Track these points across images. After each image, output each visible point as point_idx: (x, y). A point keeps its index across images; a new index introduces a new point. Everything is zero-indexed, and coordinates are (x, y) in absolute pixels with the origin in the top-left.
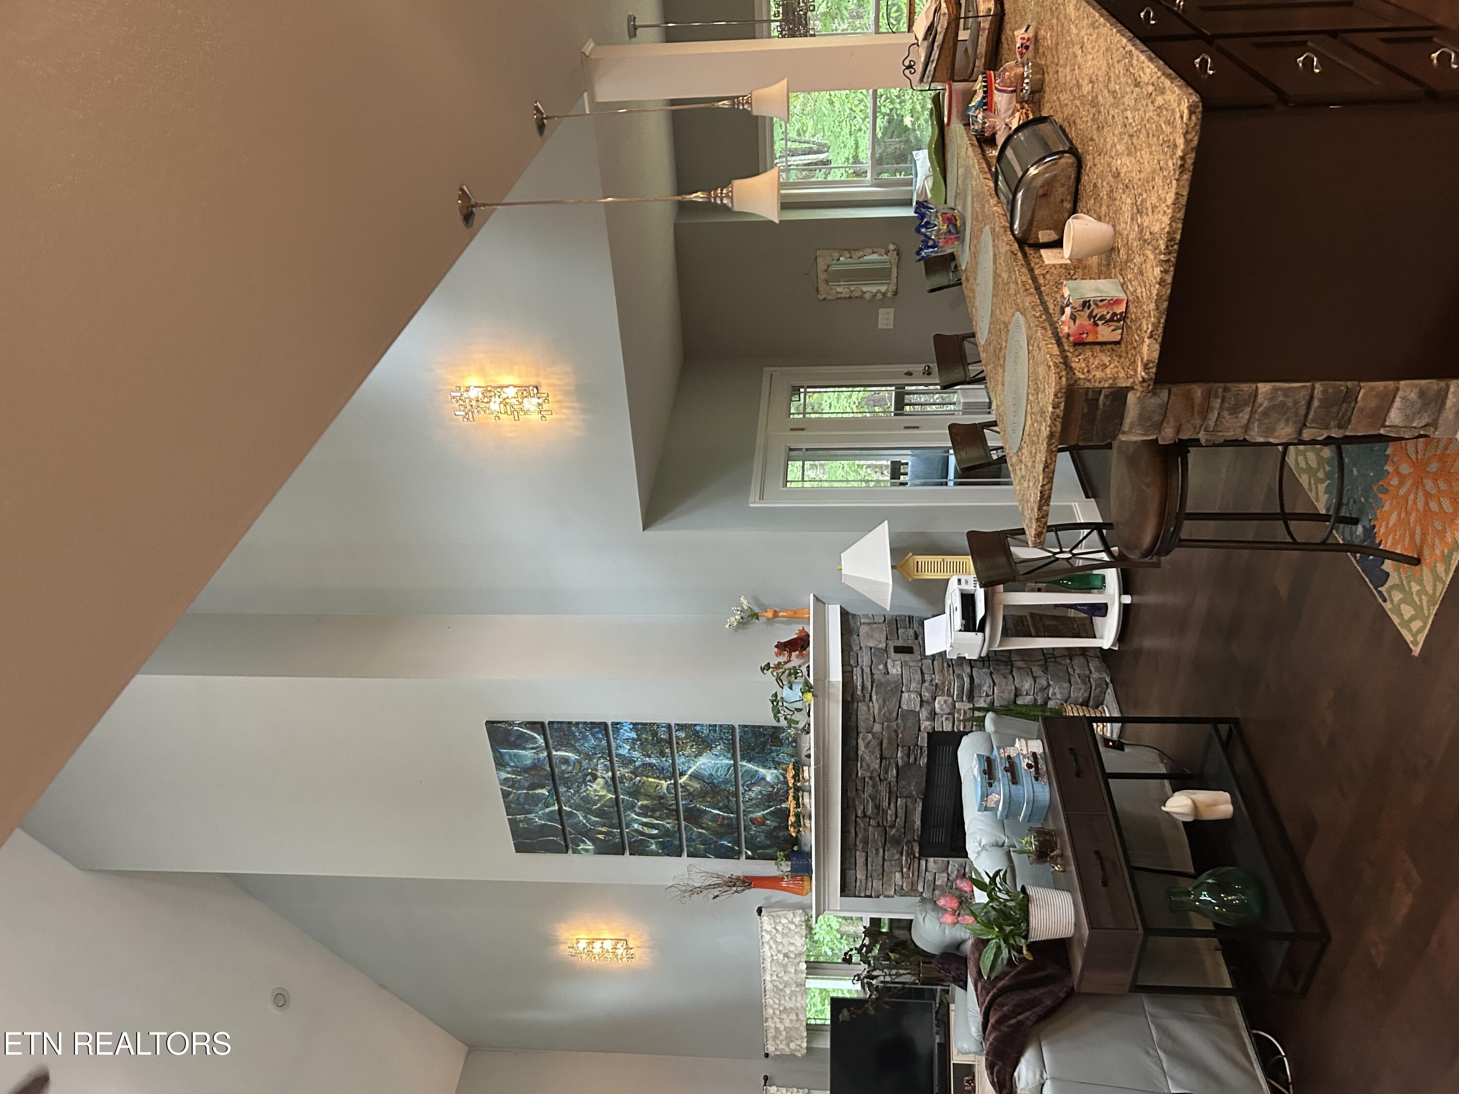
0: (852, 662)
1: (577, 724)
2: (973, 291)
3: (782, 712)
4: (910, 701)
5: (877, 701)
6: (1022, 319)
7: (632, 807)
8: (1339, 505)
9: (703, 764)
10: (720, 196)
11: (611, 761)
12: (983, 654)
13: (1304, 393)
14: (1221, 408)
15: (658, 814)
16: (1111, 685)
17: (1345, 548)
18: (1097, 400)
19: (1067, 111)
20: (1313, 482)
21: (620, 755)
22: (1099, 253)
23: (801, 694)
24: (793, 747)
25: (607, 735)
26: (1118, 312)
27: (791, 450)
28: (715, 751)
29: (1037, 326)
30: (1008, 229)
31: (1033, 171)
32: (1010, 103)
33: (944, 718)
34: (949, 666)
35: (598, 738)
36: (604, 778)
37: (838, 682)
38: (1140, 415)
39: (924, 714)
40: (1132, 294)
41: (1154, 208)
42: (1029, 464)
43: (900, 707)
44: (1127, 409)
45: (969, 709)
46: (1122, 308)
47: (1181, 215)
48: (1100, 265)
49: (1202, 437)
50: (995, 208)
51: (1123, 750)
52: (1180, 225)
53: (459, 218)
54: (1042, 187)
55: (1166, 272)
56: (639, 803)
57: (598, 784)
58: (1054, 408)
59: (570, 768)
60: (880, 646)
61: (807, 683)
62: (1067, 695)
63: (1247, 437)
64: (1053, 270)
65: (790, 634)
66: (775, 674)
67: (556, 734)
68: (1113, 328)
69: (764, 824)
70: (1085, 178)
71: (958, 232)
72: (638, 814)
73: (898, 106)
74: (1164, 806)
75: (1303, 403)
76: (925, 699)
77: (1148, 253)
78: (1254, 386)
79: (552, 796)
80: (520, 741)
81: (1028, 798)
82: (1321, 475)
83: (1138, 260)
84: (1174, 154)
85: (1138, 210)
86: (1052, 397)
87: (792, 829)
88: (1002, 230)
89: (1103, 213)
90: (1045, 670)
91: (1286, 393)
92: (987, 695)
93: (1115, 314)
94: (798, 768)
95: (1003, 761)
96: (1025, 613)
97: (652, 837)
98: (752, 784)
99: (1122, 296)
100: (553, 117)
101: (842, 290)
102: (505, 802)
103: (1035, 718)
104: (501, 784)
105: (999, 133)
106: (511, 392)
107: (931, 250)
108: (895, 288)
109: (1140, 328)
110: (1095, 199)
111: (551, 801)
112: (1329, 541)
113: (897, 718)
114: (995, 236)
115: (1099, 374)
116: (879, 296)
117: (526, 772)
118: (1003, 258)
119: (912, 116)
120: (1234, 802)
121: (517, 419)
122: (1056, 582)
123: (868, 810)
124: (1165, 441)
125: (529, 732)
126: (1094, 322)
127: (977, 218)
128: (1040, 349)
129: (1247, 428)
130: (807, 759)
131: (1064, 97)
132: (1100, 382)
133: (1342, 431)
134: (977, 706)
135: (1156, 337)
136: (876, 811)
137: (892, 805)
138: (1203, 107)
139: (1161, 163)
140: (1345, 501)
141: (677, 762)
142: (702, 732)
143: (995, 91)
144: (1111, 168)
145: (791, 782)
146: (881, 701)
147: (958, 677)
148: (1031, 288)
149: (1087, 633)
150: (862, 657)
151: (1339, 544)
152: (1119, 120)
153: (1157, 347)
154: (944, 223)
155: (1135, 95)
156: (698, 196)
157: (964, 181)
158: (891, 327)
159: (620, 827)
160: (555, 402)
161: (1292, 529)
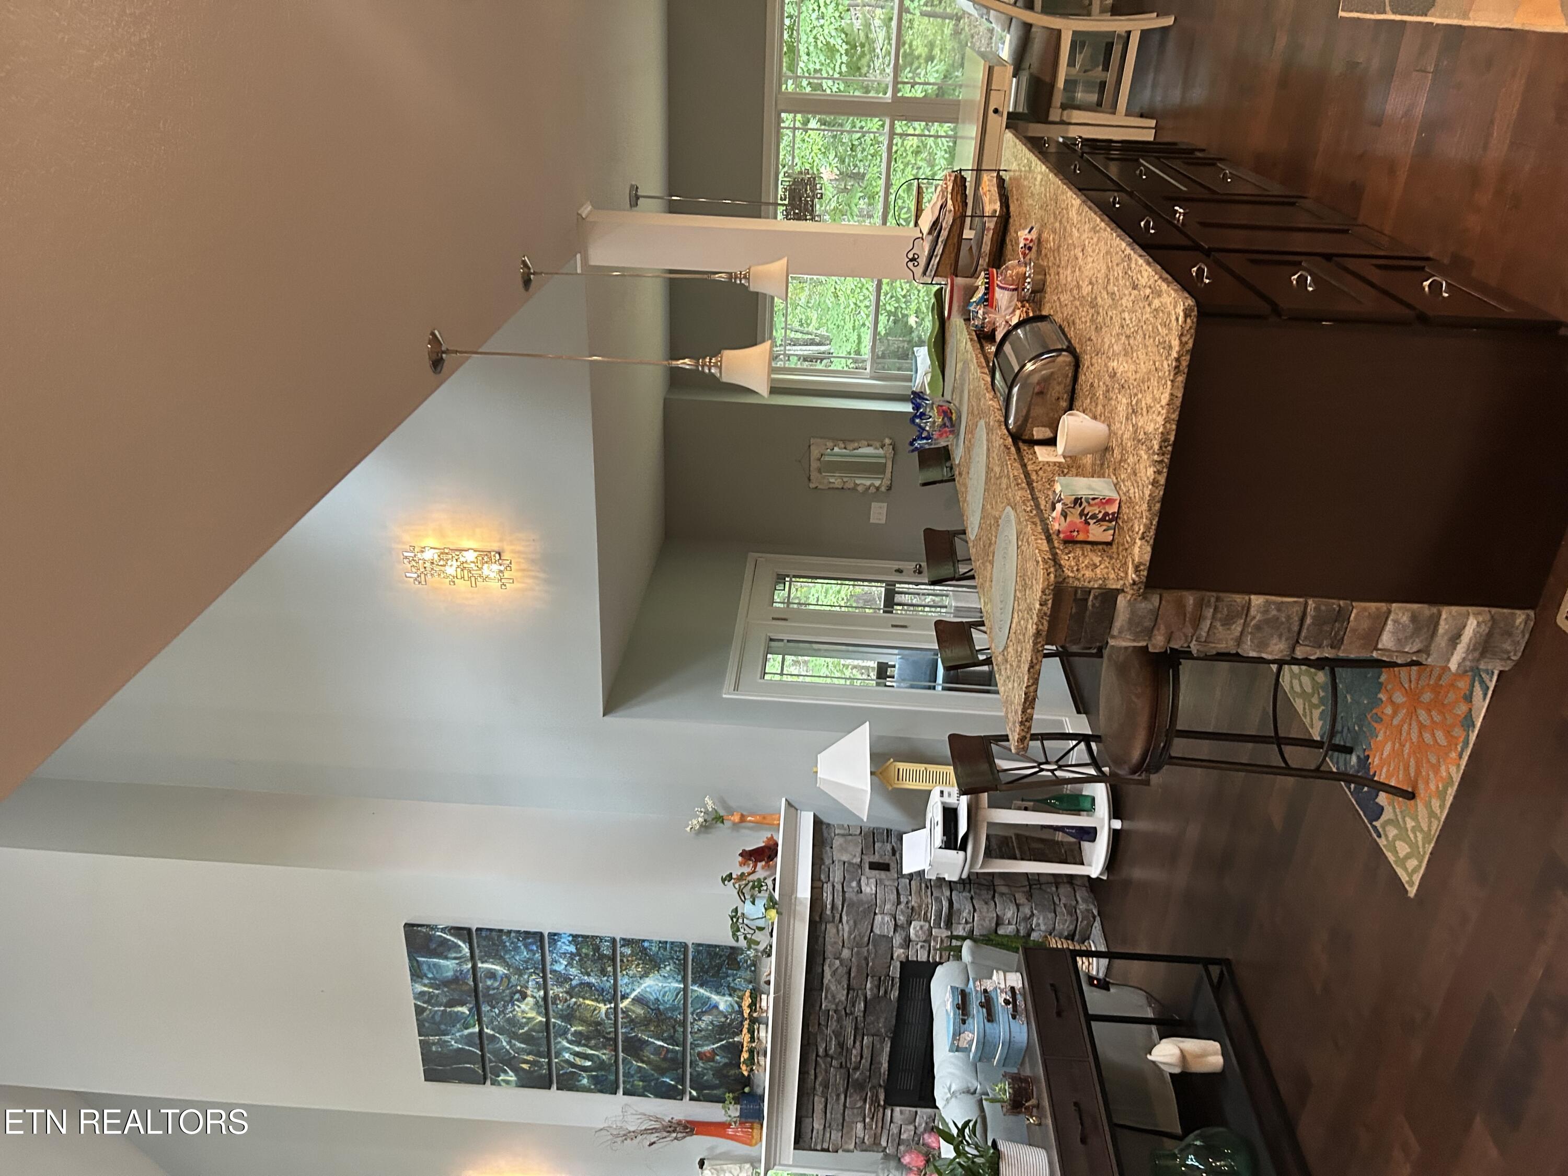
0: (823, 877)
1: (510, 932)
2: (965, 485)
3: (742, 930)
4: (883, 924)
5: (847, 922)
6: (1012, 513)
7: (564, 1033)
8: (1333, 733)
9: (649, 986)
10: (709, 366)
11: (544, 978)
12: (964, 876)
13: (1296, 611)
14: (1213, 617)
15: (593, 1042)
16: (1098, 919)
17: (1338, 776)
18: (1086, 600)
19: (1067, 311)
20: (1307, 707)
21: (555, 971)
22: (1093, 452)
23: (763, 910)
24: (751, 971)
25: (542, 948)
26: (1110, 512)
27: (771, 640)
28: (664, 972)
29: (1027, 521)
30: (1003, 424)
31: (1029, 367)
32: (1011, 301)
33: (919, 946)
34: (927, 887)
35: (532, 950)
36: (535, 997)
37: (806, 899)
38: (1130, 619)
39: (898, 940)
40: (1125, 494)
41: (1149, 408)
42: (1015, 664)
43: (872, 931)
44: (1116, 613)
45: (947, 937)
46: (1113, 509)
47: (1175, 416)
48: (1093, 464)
49: (1194, 648)
50: (992, 404)
51: (1108, 990)
52: (1174, 427)
53: (427, 363)
54: (1038, 383)
55: (1159, 472)
56: (573, 1029)
57: (527, 1004)
58: (1041, 605)
59: (496, 984)
60: (854, 861)
61: (771, 898)
62: (1051, 927)
63: (1240, 651)
64: (1046, 467)
65: (757, 841)
66: (737, 886)
67: (485, 943)
68: (1104, 528)
69: (713, 1060)
70: (1082, 378)
71: (953, 425)
72: (570, 1042)
73: (904, 306)
74: (1150, 1054)
75: (1296, 619)
76: (899, 923)
77: (1142, 453)
78: (1247, 598)
79: (473, 1016)
80: (442, 949)
81: (1004, 1038)
82: (1315, 700)
83: (1131, 460)
84: (1170, 355)
85: (1133, 411)
86: (1039, 594)
87: (743, 1067)
88: (997, 424)
89: (1099, 412)
90: (1030, 897)
91: (1279, 607)
92: (967, 922)
93: (1106, 514)
94: (755, 995)
95: (979, 995)
96: (1011, 833)
97: (584, 1069)
98: (702, 1012)
99: (1114, 495)
100: (541, 273)
101: (835, 480)
102: (417, 1020)
103: (1016, 950)
104: (415, 998)
105: (998, 330)
106: (470, 556)
107: (925, 441)
108: (889, 483)
109: (1131, 529)
110: (1091, 399)
111: (472, 1022)
112: (1322, 768)
113: (868, 943)
114: (989, 430)
115: (1088, 574)
116: (872, 490)
117: (445, 986)
118: (996, 452)
119: (917, 317)
120: (1224, 1054)
121: (474, 584)
122: (1044, 801)
123: (830, 1049)
124: (1155, 648)
125: (452, 939)
126: (1086, 520)
127: (972, 413)
128: (1029, 544)
129: (1239, 641)
130: (766, 986)
131: (1065, 298)
132: (1089, 582)
133: (1334, 651)
134: (955, 933)
135: (1148, 539)
136: (839, 1050)
137: (858, 1044)
138: (1198, 311)
139: (1157, 364)
140: (1339, 727)
141: (620, 983)
142: (650, 950)
143: (997, 289)
144: (1108, 368)
145: (746, 1011)
146: (851, 922)
147: (936, 901)
148: (1022, 482)
149: (1074, 858)
150: (834, 871)
151: (1332, 772)
152: (1117, 321)
153: (1149, 549)
154: (939, 415)
155: (1133, 297)
156: (686, 363)
157: (961, 376)
158: (883, 522)
159: (549, 1055)
160: (518, 570)
161: (1286, 756)
